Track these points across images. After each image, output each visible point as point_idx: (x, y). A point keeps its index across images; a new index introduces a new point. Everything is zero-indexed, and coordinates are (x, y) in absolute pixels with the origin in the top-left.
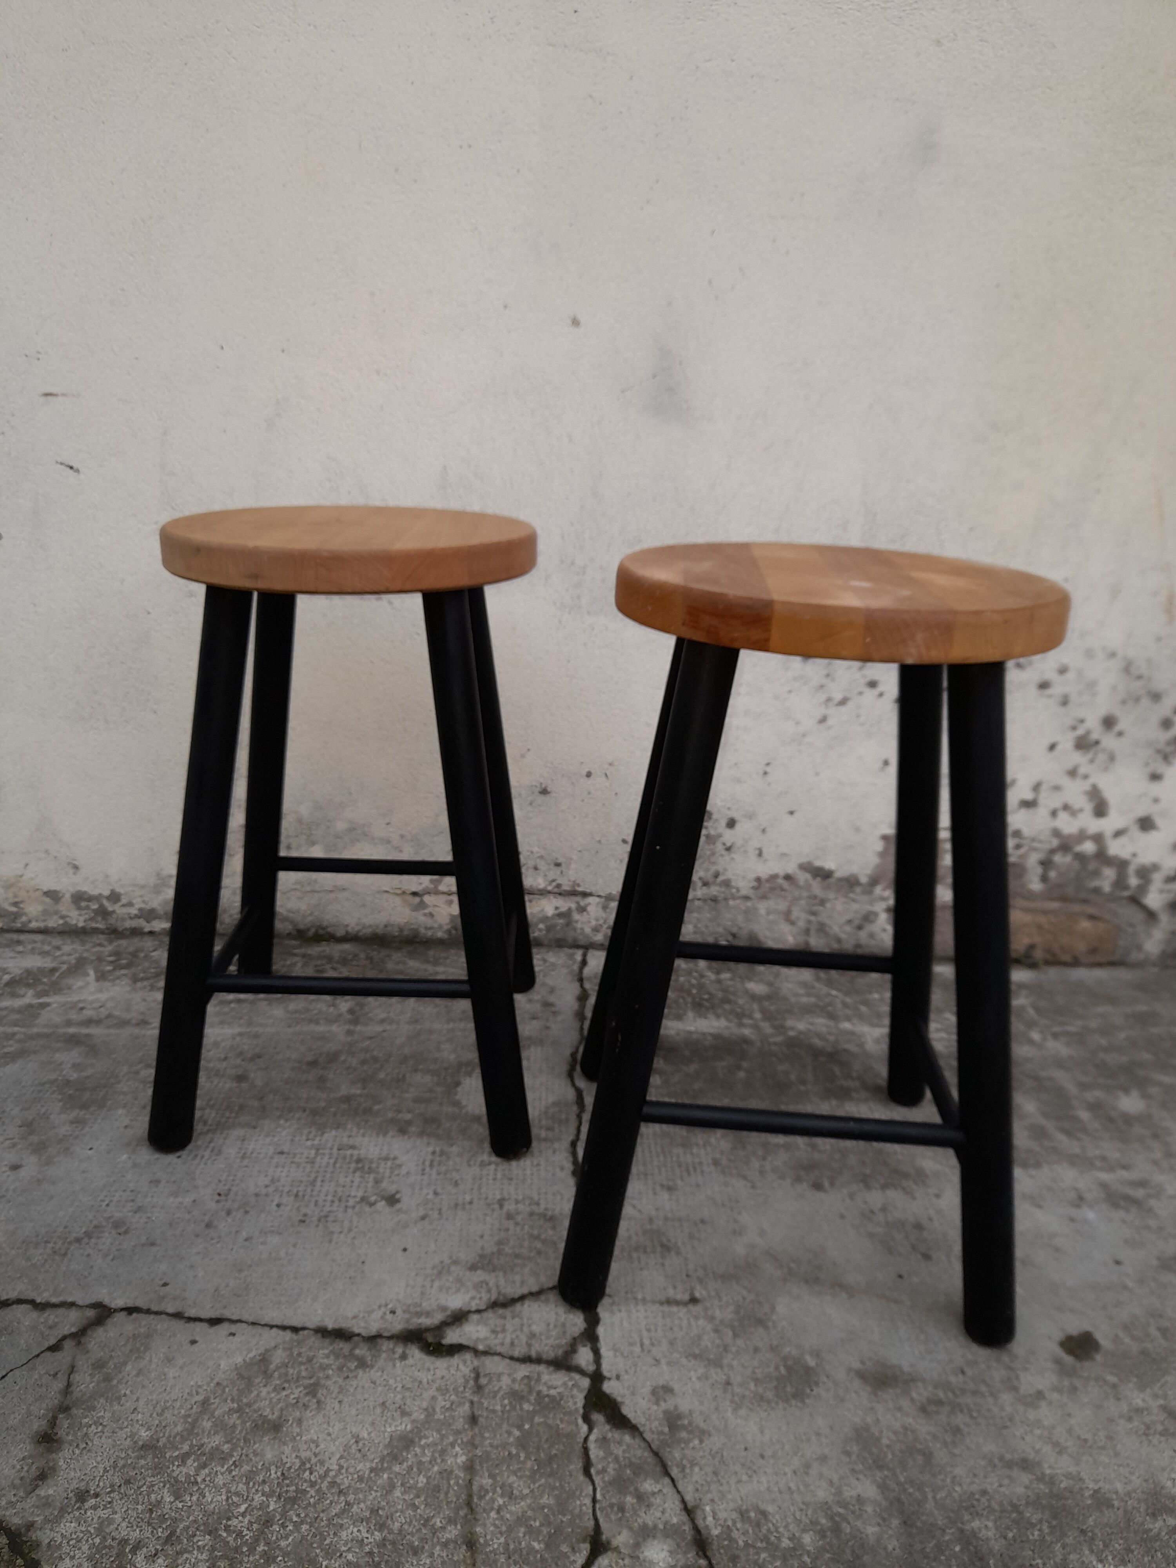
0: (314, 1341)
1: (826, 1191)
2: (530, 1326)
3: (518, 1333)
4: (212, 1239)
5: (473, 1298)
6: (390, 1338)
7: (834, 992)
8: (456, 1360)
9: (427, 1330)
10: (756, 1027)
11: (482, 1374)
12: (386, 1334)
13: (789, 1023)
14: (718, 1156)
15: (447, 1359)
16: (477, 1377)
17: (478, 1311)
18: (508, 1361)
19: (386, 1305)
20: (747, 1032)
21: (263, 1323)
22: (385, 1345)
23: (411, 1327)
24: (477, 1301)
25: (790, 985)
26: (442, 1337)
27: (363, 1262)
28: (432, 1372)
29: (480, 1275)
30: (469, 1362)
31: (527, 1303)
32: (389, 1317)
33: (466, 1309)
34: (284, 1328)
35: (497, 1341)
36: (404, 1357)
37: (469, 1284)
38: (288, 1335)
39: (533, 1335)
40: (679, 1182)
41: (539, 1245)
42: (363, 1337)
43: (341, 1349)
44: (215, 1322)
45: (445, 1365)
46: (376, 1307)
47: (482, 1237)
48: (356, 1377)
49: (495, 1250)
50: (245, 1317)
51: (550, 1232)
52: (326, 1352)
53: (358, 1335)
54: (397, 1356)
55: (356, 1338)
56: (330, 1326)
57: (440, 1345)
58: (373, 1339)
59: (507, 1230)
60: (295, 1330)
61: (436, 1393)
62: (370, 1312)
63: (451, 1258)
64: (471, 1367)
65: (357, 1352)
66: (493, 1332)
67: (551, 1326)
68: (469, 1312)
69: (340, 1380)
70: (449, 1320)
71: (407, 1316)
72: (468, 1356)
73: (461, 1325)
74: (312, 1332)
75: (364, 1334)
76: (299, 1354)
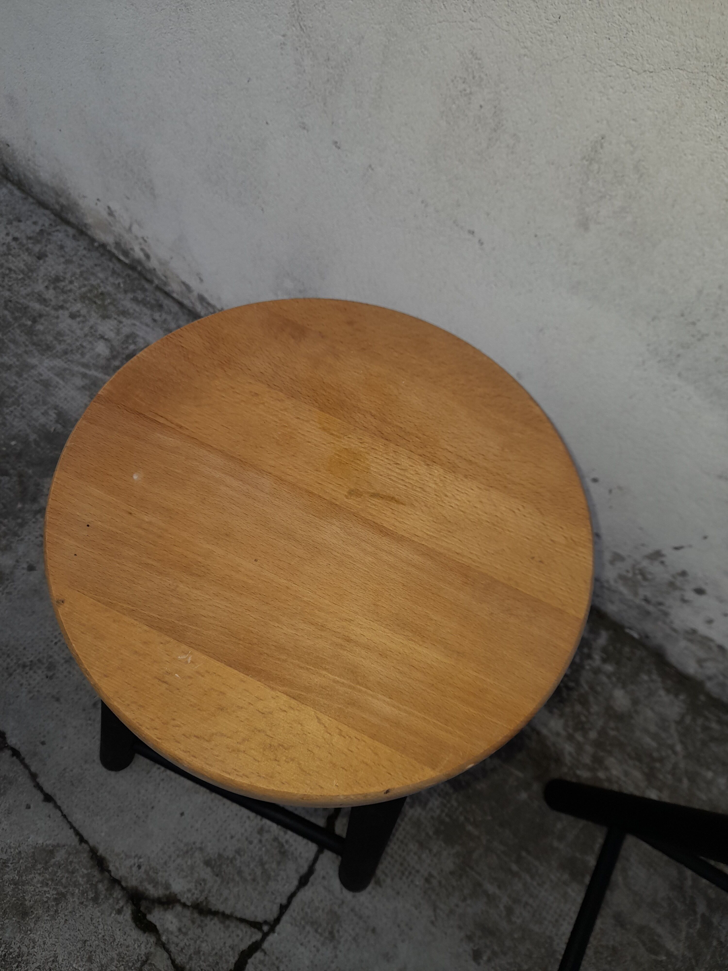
0: (85, 857)
1: (479, 964)
2: (202, 942)
3: (192, 942)
4: (90, 719)
5: (189, 890)
6: (123, 889)
7: (679, 748)
8: (143, 937)
9: (147, 898)
10: (580, 748)
11: (149, 962)
12: (123, 884)
13: (610, 761)
14: (435, 873)
15: (140, 932)
16: (144, 963)
17: (184, 905)
18: (169, 962)
19: (140, 858)
20: (568, 748)
21: (70, 819)
22: (118, 893)
23: (140, 888)
24: (189, 895)
25: (650, 714)
26: (150, 912)
27: (153, 808)
28: (125, 937)
29: (206, 873)
30: (149, 945)
31: (216, 919)
32: (135, 869)
33: (179, 897)
34: (77, 833)
35: (175, 940)
36: (119, 912)
37: (196, 875)
38: (75, 840)
39: (198, 952)
40: (389, 880)
41: (259, 871)
42: (111, 875)
43: (94, 876)
44: (48, 798)
45: (136, 937)
46: (133, 854)
47: (232, 837)
48: (86, 906)
49: (231, 856)
50: (64, 807)
51: (274, 865)
52: (85, 872)
53: (109, 872)
54: (117, 907)
55: (106, 873)
56: (101, 851)
57: (144, 916)
58: (115, 882)
59: (251, 843)
60: (82, 840)
61: (115, 956)
62: (128, 857)
63: (202, 843)
64: (147, 951)
65: (100, 886)
66: (180, 930)
67: (214, 952)
68: (179, 901)
69: (77, 902)
70: (164, 900)
71: (144, 876)
72: (152, 940)
73: (165, 910)
74: (88, 849)
75: (112, 874)
76: (71, 862)
